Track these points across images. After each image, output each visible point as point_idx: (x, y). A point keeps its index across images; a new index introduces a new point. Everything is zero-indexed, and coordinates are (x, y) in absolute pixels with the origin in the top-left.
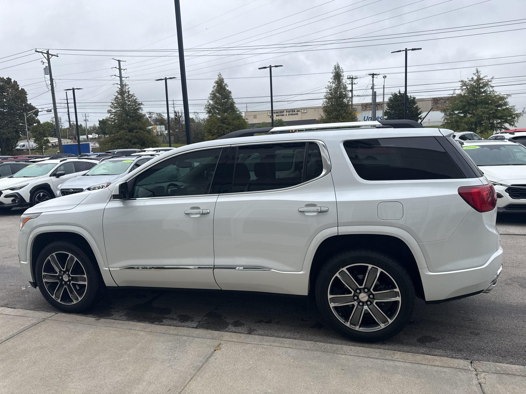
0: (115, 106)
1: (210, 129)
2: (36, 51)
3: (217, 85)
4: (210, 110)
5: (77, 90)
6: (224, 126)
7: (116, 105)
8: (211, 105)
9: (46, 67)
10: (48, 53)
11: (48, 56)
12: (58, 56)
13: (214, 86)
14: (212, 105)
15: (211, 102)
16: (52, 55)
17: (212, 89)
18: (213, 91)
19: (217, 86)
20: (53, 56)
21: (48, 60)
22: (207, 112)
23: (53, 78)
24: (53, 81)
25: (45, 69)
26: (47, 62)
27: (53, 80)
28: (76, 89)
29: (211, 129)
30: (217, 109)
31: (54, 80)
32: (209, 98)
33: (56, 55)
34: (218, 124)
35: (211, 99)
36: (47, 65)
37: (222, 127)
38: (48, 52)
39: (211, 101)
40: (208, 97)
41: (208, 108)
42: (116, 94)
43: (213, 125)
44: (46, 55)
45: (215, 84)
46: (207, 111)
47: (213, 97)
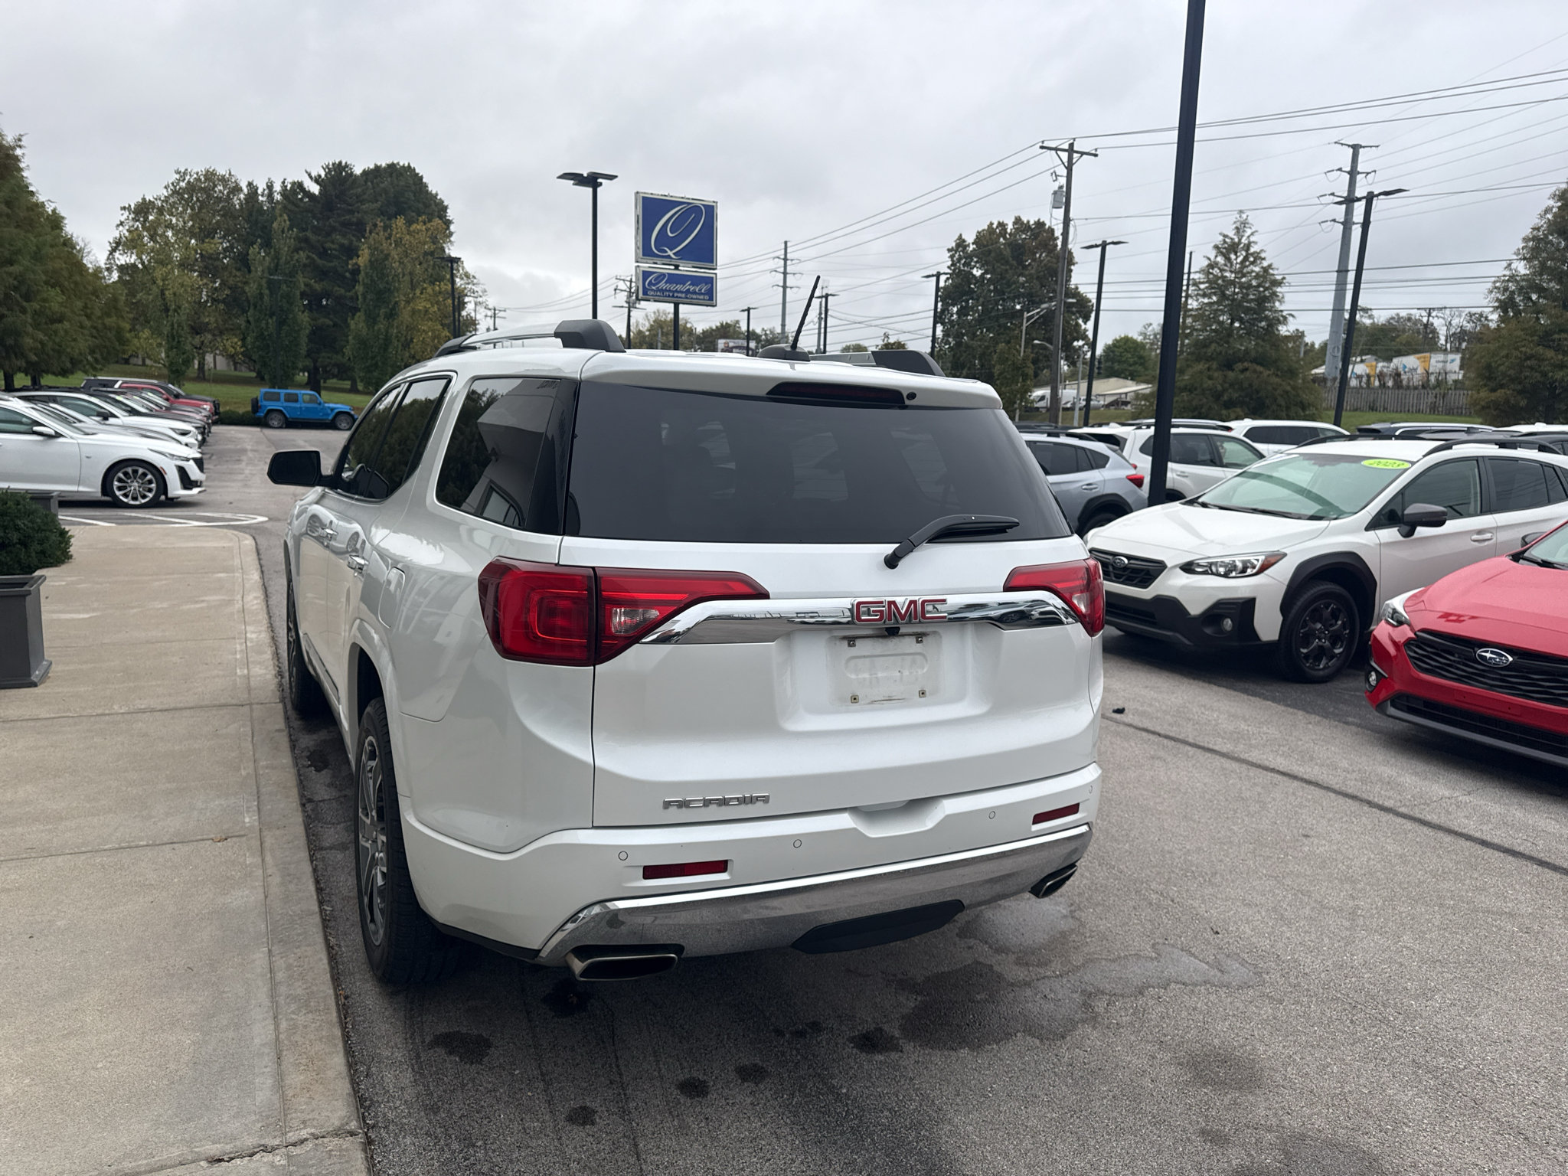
0: (1200, 289)
1: (1488, 367)
2: (1042, 147)
3: (1559, 204)
4: (1511, 299)
5: (1112, 246)
6: (1549, 356)
7: (1202, 286)
8: (1518, 278)
9: (1061, 187)
10: (1071, 150)
11: (1070, 158)
12: (1096, 155)
13: (1547, 210)
14: (1523, 280)
15: (1522, 268)
16: (1083, 154)
17: (1536, 221)
18: (1538, 229)
19: (1559, 208)
20: (1084, 156)
21: (1069, 169)
22: (1496, 304)
23: (1072, 215)
24: (1068, 226)
25: (1055, 193)
26: (1064, 172)
27: (1070, 220)
28: (1110, 243)
29: (1493, 364)
30: (1541, 291)
31: (1072, 222)
32: (1517, 254)
33: (1093, 152)
34: (1523, 349)
35: (1525, 259)
36: (1063, 181)
37: (1540, 359)
38: (1071, 145)
39: (1523, 263)
40: (1515, 250)
41: (1506, 289)
42: (1212, 254)
43: (1504, 353)
44: (1065, 156)
45: (1551, 203)
46: (1498, 300)
47: (1533, 249)
